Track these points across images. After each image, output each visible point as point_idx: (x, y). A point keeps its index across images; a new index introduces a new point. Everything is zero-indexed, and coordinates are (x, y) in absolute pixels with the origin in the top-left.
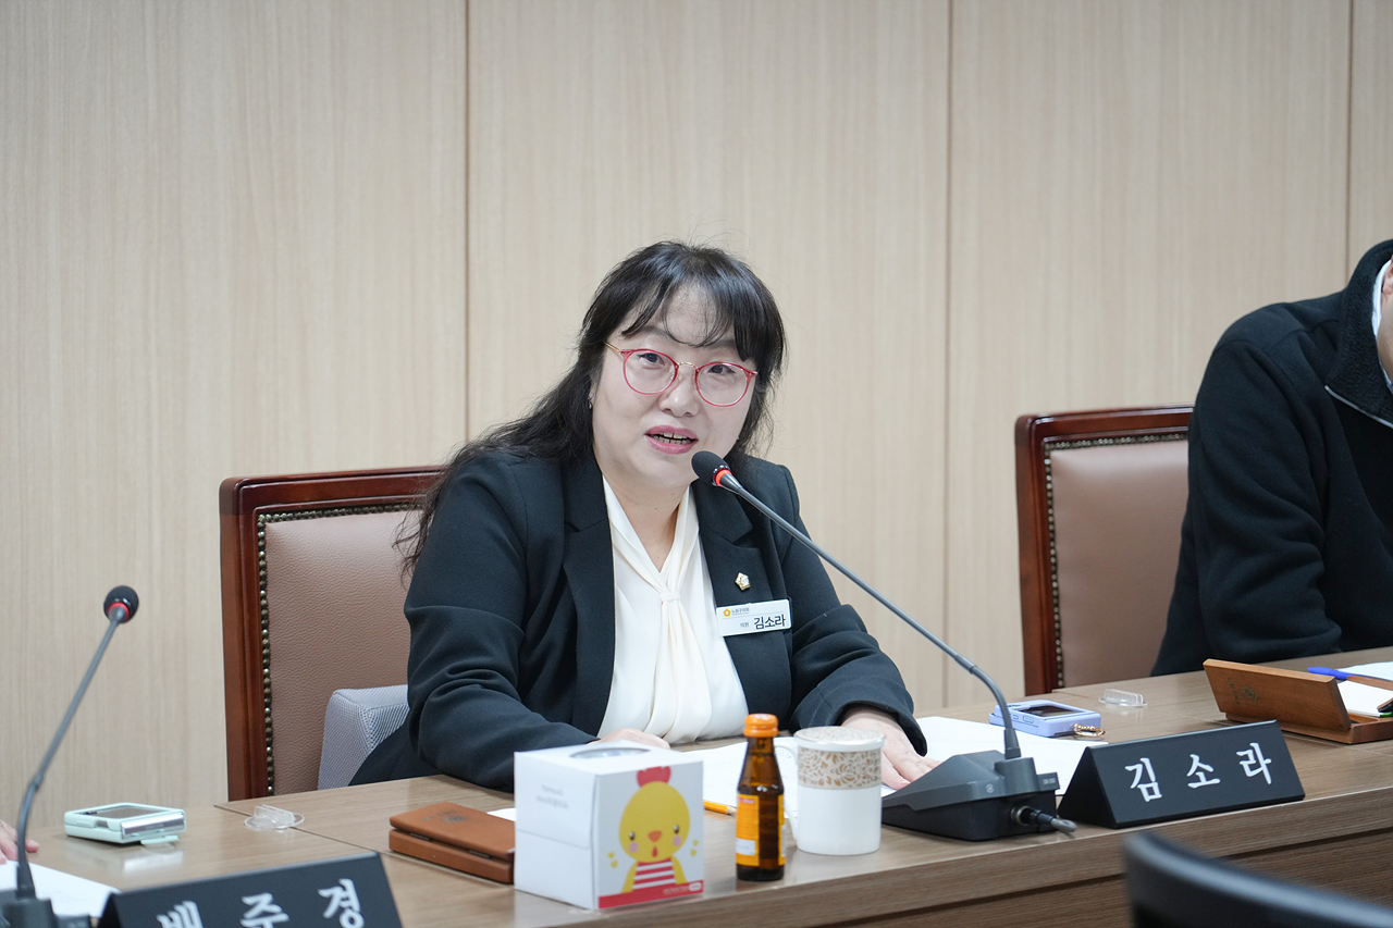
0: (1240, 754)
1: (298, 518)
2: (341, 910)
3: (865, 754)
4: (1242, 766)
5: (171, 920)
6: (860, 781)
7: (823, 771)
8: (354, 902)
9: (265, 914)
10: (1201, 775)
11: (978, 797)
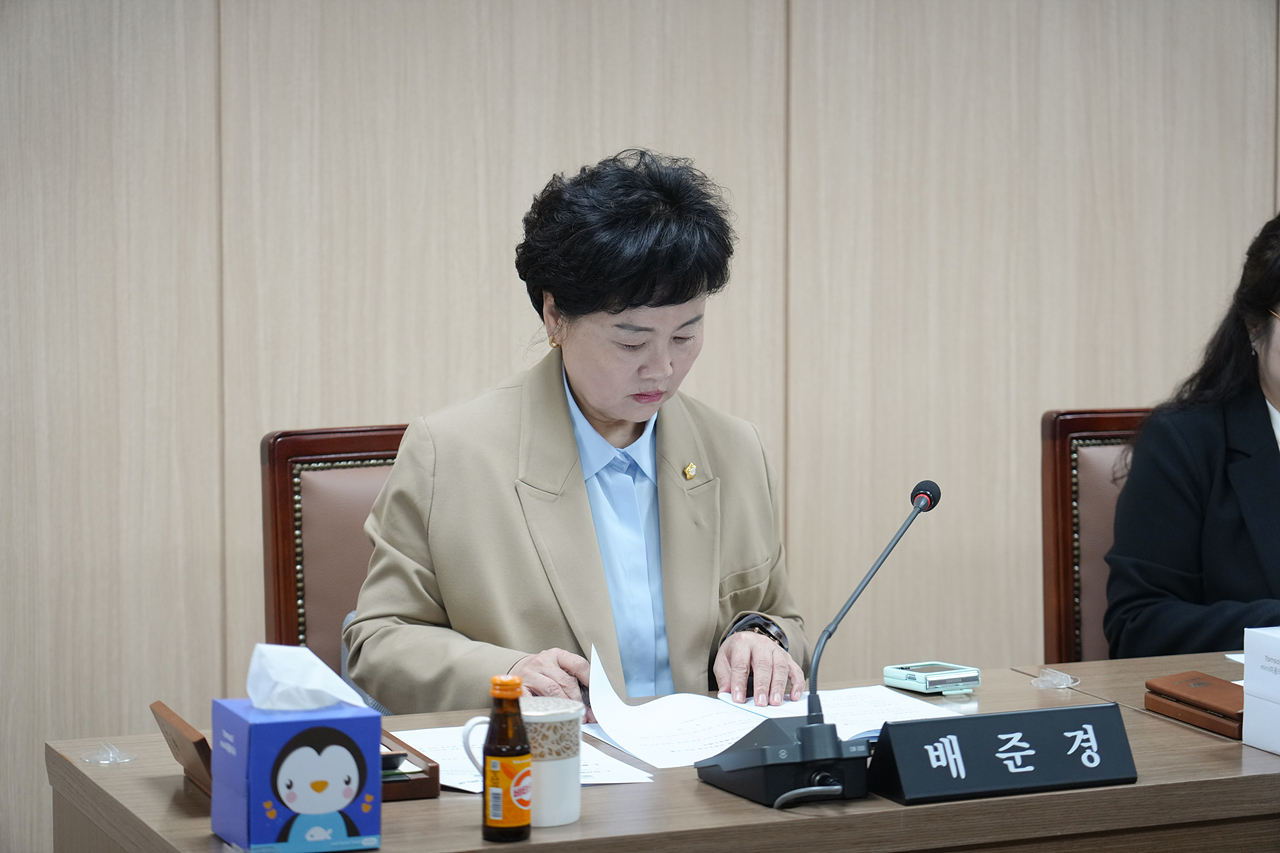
1: (1106, 444)
2: (1081, 750)
5: (936, 749)
8: (1093, 743)
9: (1015, 749)
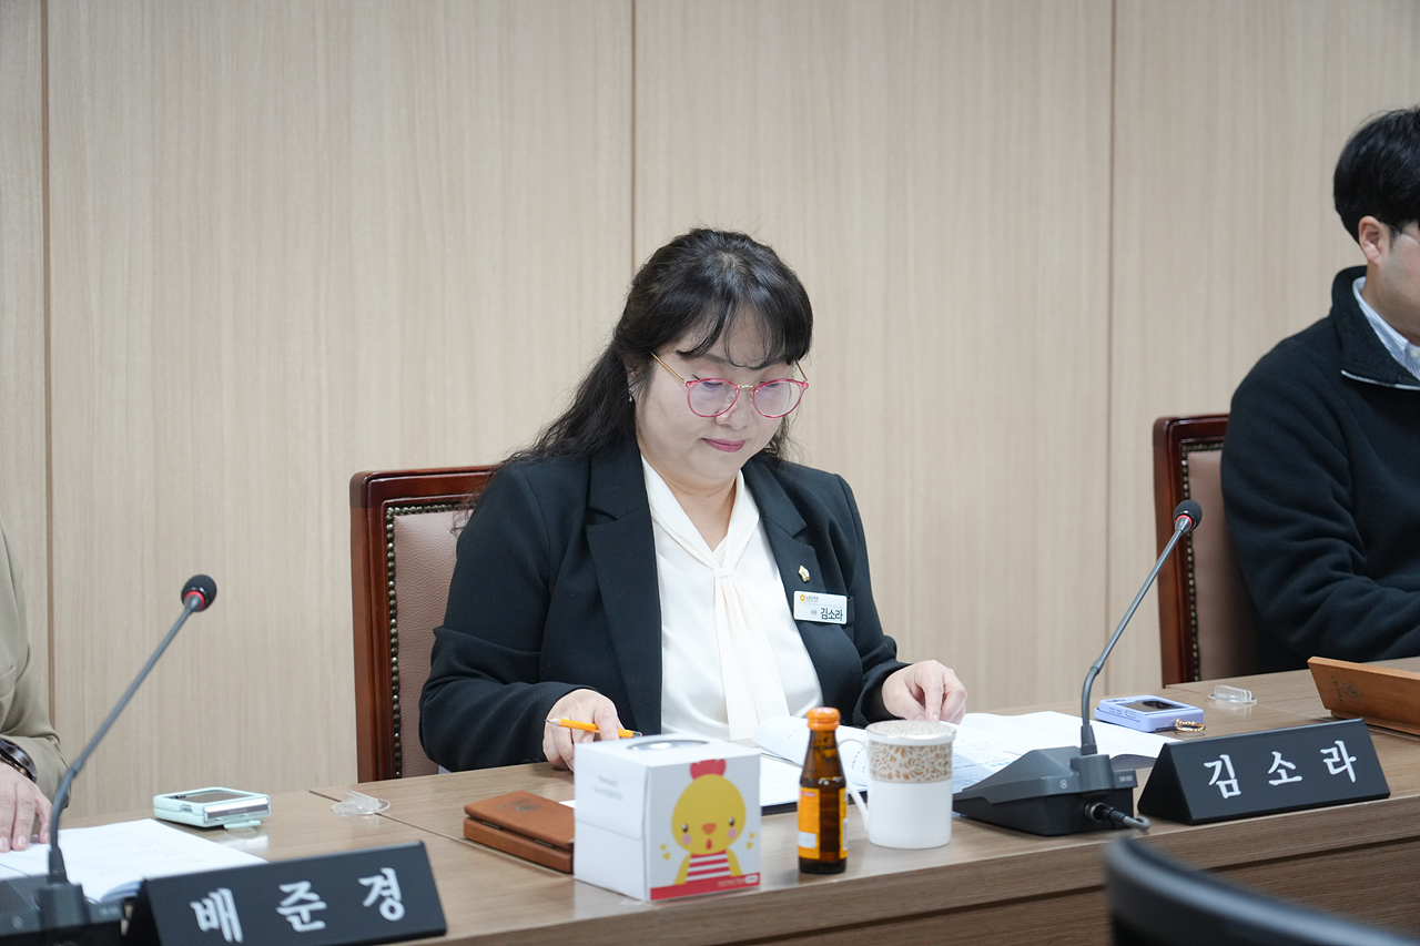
0: (1324, 751)
1: (428, 511)
2: (381, 899)
3: (933, 748)
4: (1326, 764)
5: (205, 907)
6: (928, 775)
7: (891, 765)
8: (396, 891)
9: (302, 902)
10: (1282, 772)
11: (1051, 791)
